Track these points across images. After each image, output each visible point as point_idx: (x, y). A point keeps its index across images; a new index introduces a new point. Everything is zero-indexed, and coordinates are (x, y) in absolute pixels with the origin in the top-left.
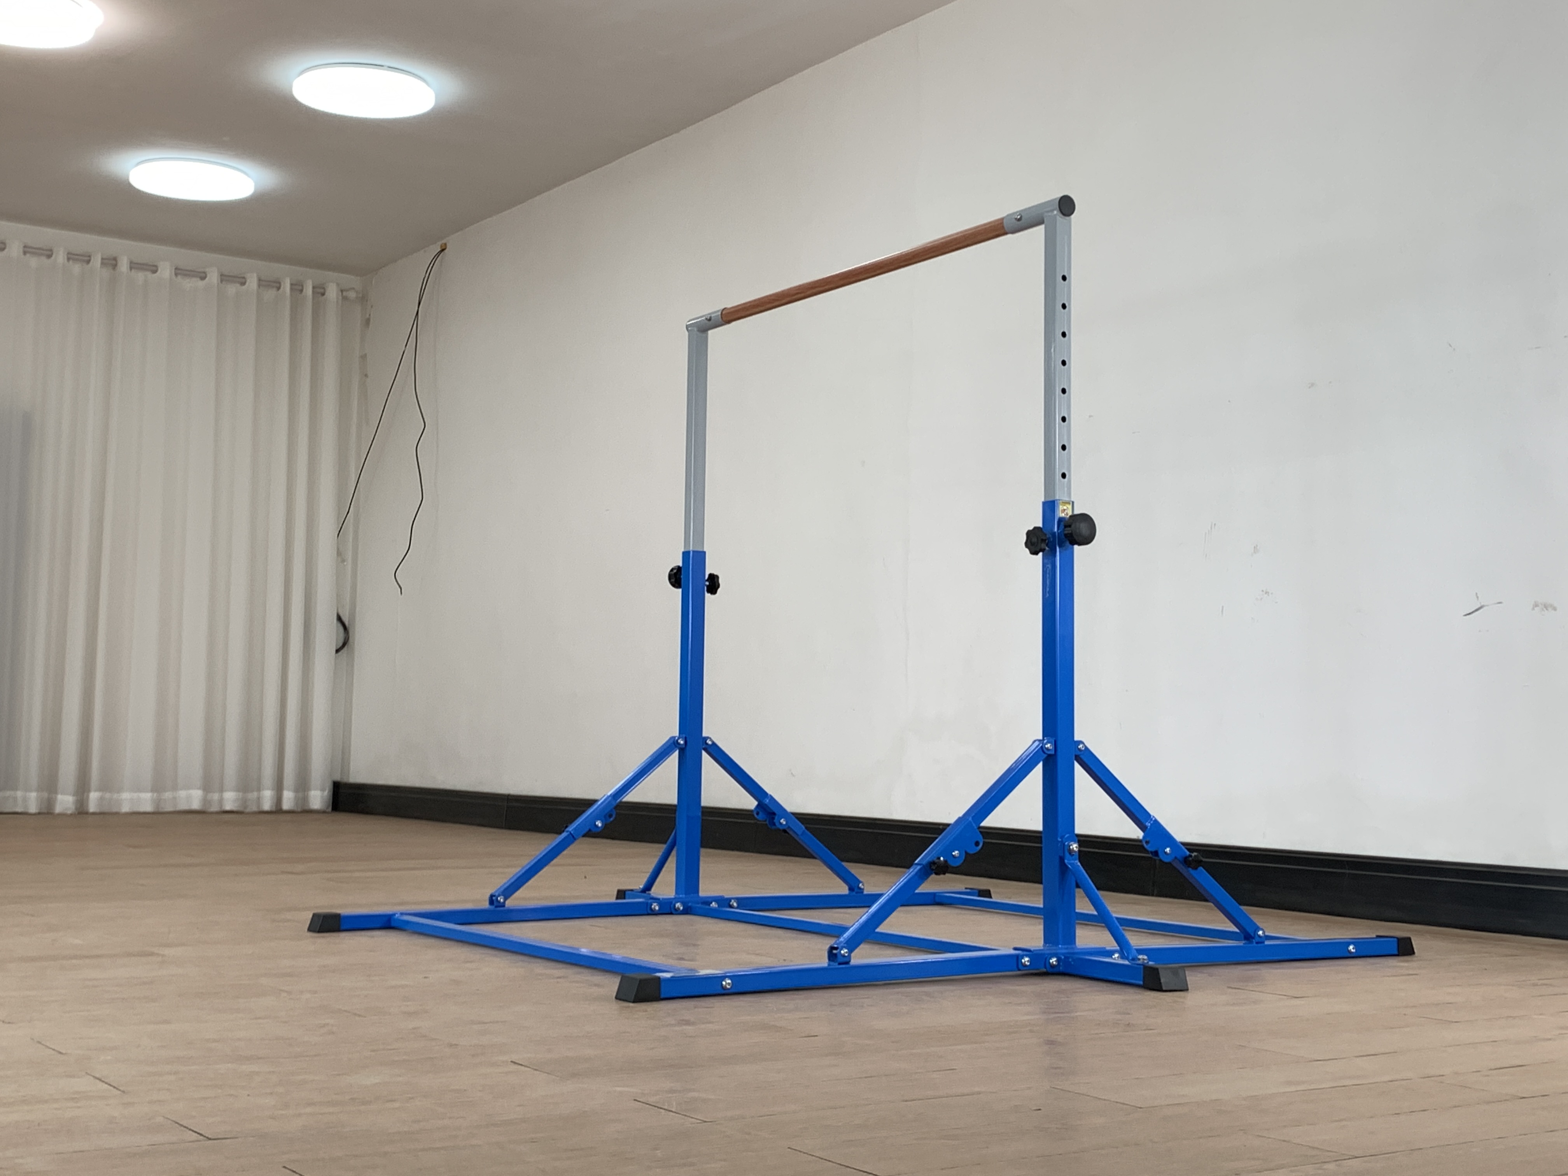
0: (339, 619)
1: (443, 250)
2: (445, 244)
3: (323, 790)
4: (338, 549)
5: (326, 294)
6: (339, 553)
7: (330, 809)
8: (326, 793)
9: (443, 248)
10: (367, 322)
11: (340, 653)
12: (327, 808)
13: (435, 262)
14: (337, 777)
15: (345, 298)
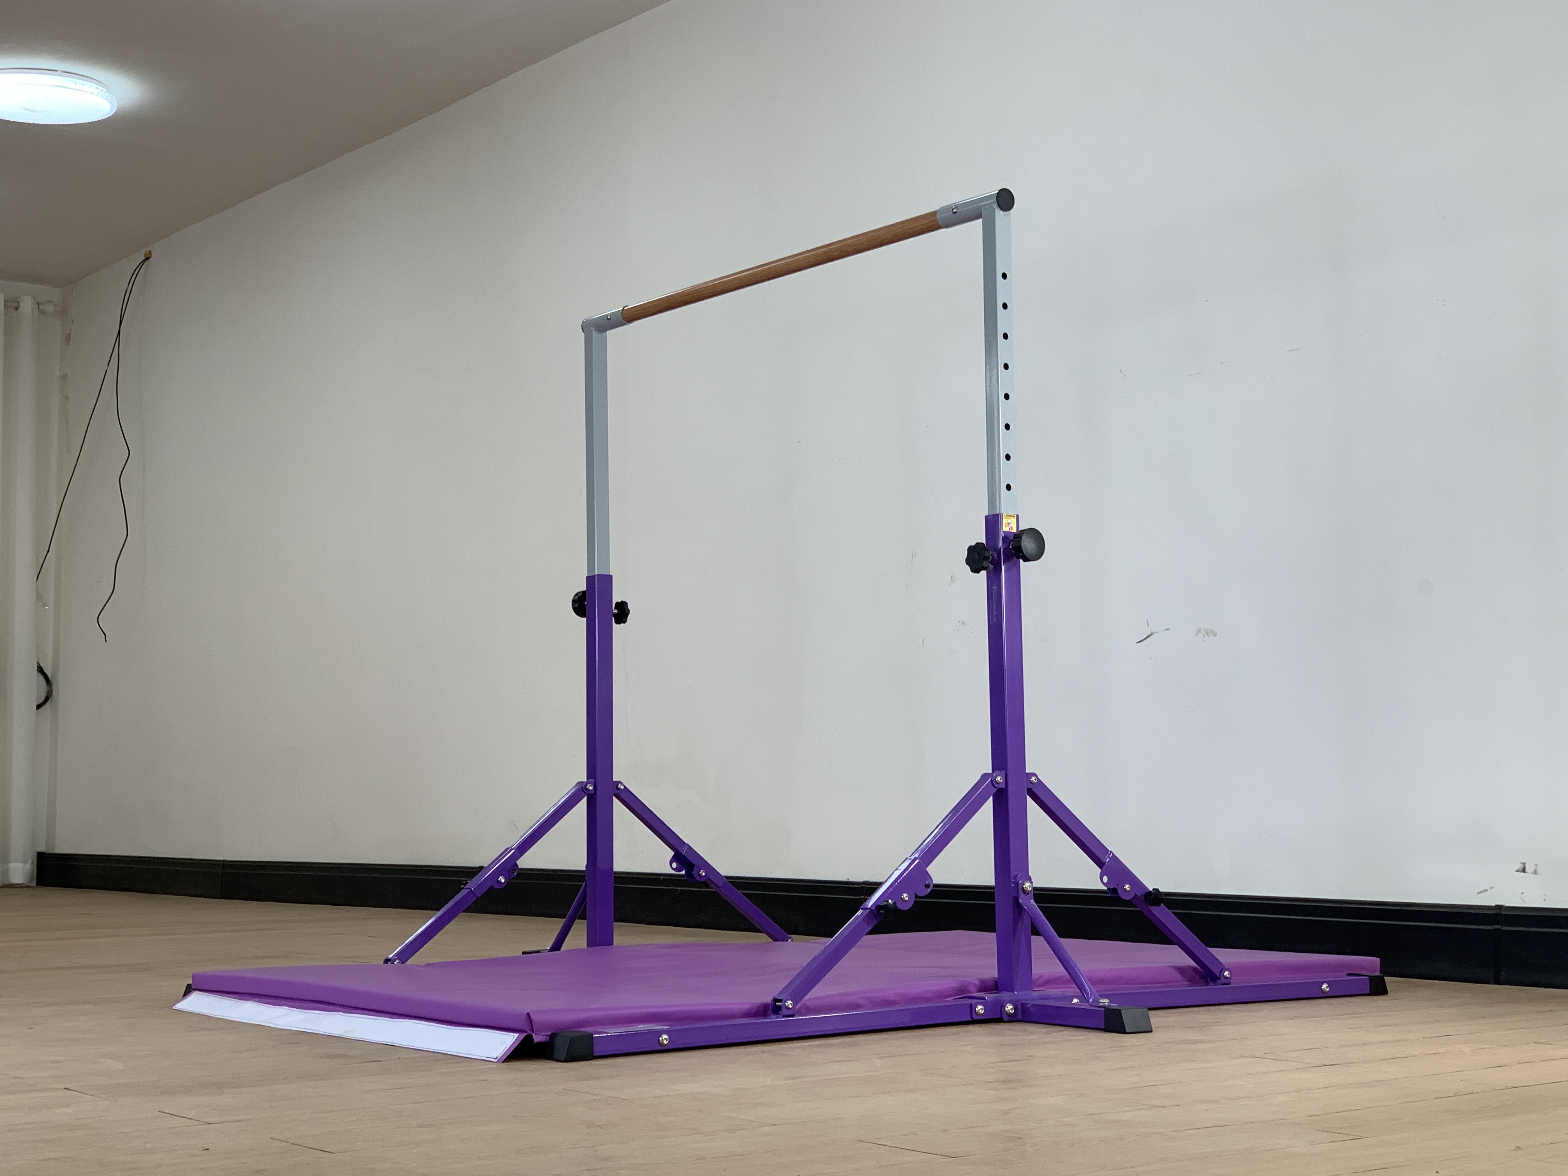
0: (40, 670)
1: (147, 259)
2: (150, 252)
3: (25, 862)
4: (37, 591)
5: (20, 307)
6: (39, 597)
7: (34, 884)
8: (28, 866)
9: (149, 256)
10: (68, 338)
11: (41, 710)
12: (31, 882)
13: (139, 272)
14: (42, 849)
15: (41, 312)
